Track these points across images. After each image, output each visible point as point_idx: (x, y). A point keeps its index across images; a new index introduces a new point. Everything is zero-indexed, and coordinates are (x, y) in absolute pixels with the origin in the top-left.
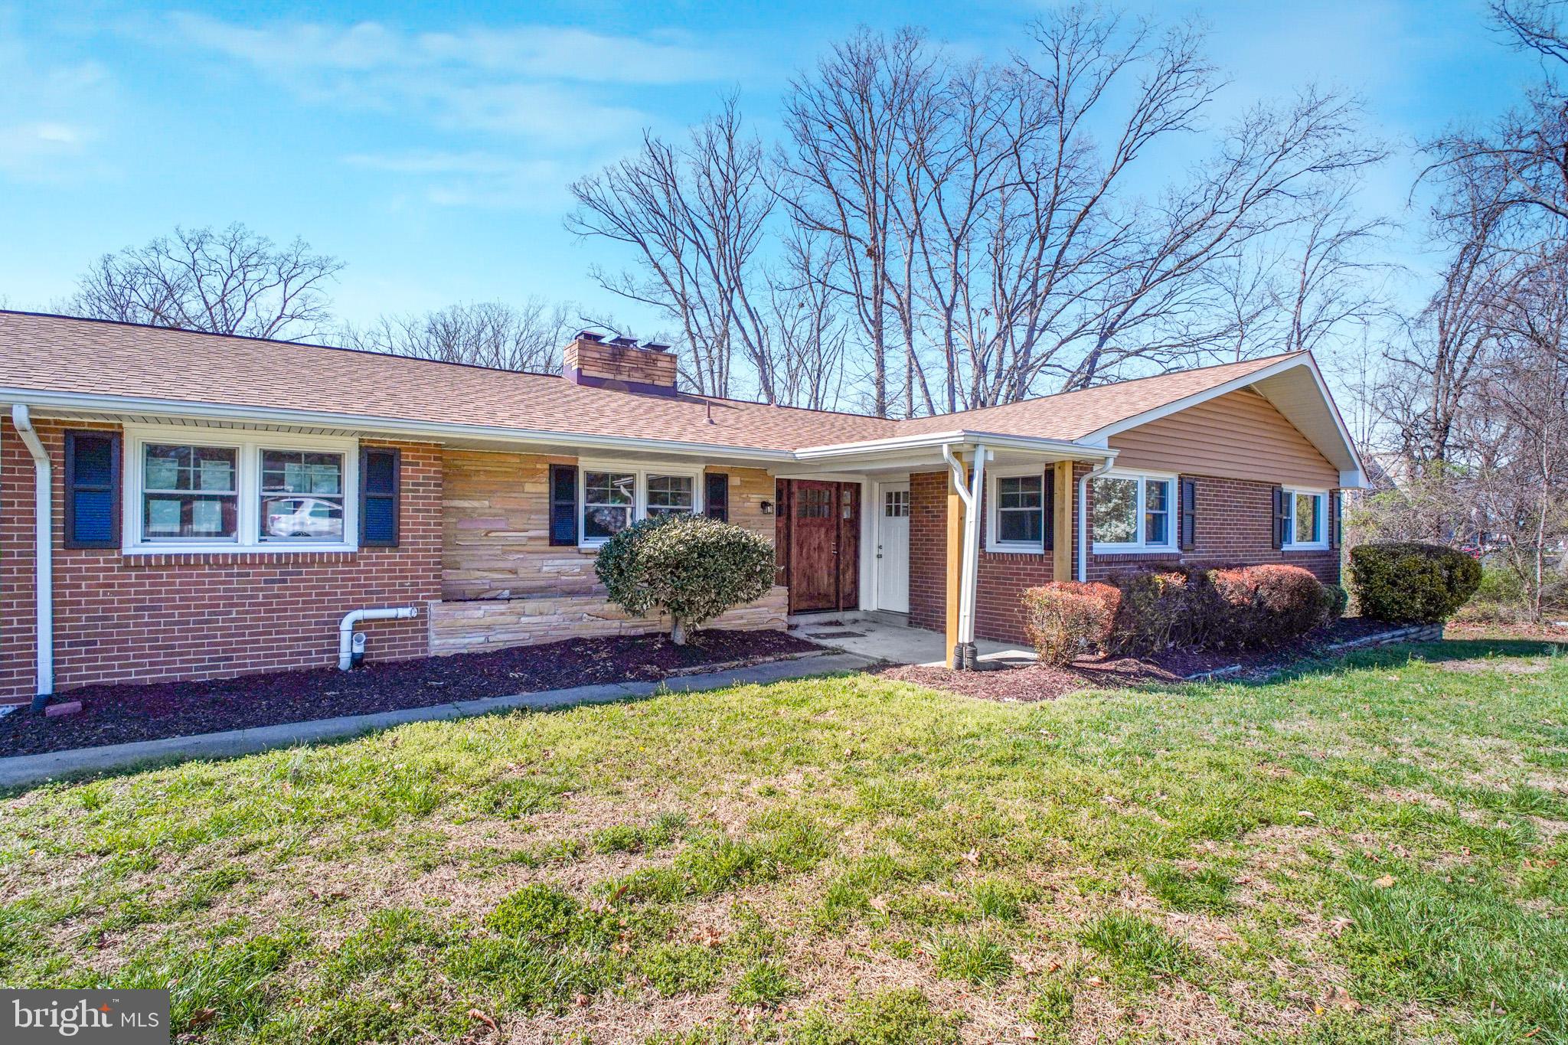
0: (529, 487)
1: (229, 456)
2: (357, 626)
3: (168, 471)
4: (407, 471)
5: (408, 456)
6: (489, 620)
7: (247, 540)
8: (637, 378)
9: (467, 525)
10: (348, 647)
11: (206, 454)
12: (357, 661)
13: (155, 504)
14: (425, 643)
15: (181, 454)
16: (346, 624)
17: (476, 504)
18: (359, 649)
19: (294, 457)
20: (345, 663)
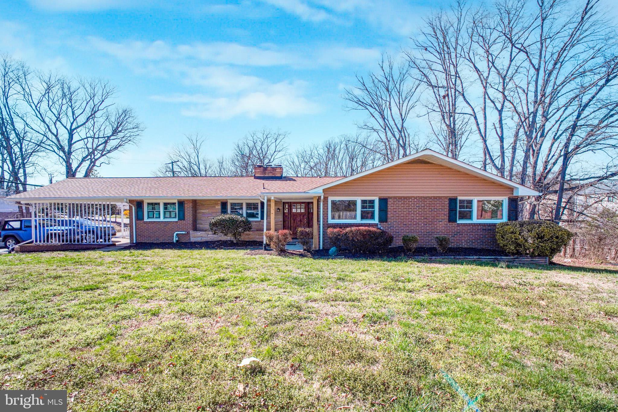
0: (217, 207)
1: (159, 204)
2: (177, 235)
3: (151, 207)
4: (186, 205)
5: (186, 202)
6: (202, 235)
7: (162, 219)
8: (271, 175)
9: (204, 216)
10: (175, 239)
11: (156, 204)
12: (177, 241)
13: (150, 213)
14: (190, 239)
15: (152, 204)
16: (175, 234)
17: (205, 211)
18: (177, 239)
19: (169, 204)
20: (175, 241)
